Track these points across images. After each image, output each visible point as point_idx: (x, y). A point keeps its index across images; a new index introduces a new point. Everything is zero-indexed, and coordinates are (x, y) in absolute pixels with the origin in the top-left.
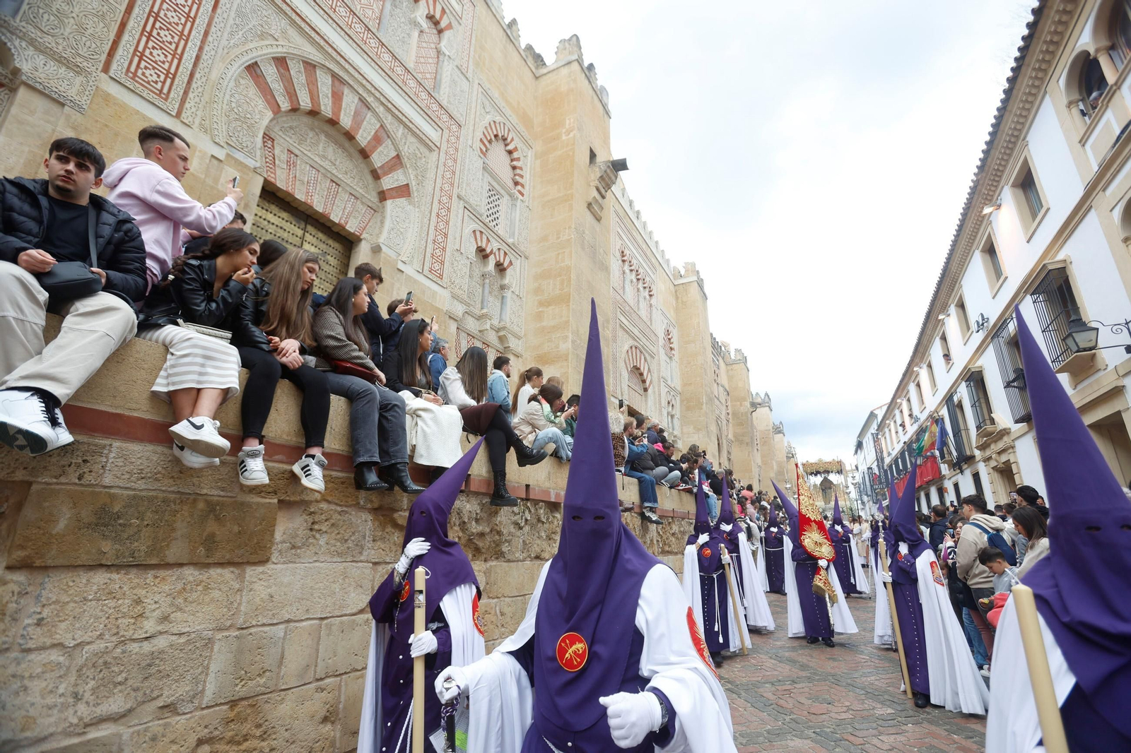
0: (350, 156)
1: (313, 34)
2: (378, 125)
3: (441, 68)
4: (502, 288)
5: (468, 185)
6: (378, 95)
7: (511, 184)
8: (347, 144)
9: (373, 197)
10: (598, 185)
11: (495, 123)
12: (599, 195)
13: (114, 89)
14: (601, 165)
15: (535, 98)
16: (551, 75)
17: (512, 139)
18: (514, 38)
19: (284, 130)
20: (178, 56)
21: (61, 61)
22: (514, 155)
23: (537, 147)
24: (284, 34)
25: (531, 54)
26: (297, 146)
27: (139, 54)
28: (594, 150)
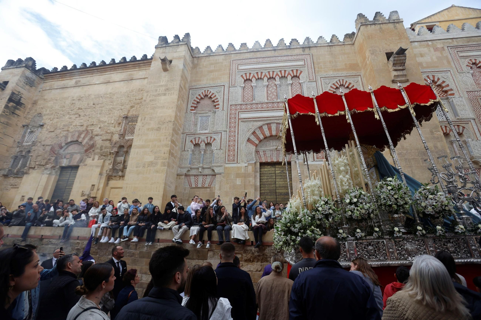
1: (259, 119)
3: (303, 88)
10: (395, 68)
11: (334, 84)
12: (398, 72)
13: (227, 166)
14: (392, 59)
15: (355, 53)
16: (356, 39)
17: (346, 82)
18: (334, 43)
19: (261, 147)
20: (234, 150)
21: (219, 166)
22: (350, 87)
23: (362, 73)
24: (253, 126)
25: (347, 38)
26: (265, 148)
27: (229, 156)
28: (390, 51)
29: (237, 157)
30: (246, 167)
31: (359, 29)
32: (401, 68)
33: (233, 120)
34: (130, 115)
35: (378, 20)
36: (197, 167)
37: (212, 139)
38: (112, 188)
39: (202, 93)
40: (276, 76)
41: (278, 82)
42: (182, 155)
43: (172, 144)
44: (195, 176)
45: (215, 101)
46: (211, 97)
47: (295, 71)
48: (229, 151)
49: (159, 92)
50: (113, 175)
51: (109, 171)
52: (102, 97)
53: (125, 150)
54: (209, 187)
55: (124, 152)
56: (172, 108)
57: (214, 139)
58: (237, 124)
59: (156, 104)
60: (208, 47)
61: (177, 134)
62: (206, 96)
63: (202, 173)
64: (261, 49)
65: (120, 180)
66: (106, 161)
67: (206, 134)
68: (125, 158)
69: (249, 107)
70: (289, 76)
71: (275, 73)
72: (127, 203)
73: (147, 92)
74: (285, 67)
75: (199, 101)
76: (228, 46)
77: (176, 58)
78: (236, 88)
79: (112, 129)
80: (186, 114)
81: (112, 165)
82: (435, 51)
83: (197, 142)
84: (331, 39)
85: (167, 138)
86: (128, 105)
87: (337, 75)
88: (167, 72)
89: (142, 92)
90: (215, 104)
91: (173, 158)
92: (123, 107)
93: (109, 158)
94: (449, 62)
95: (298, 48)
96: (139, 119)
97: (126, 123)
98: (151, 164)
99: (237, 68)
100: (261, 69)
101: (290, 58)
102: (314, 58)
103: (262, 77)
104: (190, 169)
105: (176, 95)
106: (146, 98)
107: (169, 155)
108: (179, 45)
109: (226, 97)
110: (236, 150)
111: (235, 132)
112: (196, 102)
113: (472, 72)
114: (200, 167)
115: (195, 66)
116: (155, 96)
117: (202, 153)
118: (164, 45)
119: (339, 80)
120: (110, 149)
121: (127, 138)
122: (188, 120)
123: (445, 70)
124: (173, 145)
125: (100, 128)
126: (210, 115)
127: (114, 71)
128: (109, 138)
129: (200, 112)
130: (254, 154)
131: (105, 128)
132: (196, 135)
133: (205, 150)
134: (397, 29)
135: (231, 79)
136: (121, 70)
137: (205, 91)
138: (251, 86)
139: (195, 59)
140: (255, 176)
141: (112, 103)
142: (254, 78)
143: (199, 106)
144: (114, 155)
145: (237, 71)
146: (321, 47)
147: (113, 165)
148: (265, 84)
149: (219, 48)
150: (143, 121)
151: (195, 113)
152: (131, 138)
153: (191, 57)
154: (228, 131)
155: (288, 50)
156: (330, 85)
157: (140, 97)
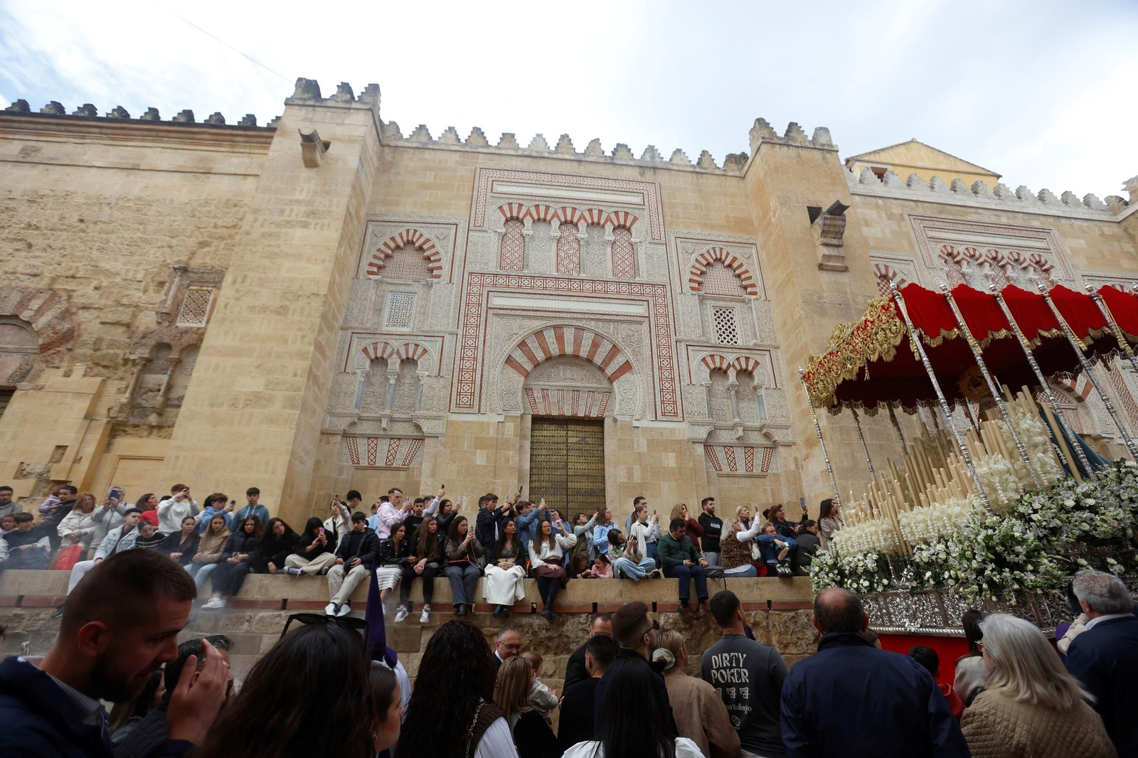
0: (582, 367)
1: (536, 314)
2: (593, 335)
3: (637, 255)
4: (755, 389)
5: (685, 326)
6: (587, 316)
7: (740, 291)
8: (577, 361)
9: (606, 384)
10: (824, 240)
11: (702, 255)
12: (830, 248)
13: (453, 417)
14: (819, 220)
15: (747, 196)
16: (751, 169)
17: (728, 254)
18: (705, 168)
19: (537, 379)
20: (473, 382)
21: (435, 418)
22: (735, 265)
23: (760, 240)
24: (520, 327)
25: (732, 162)
26: (547, 383)
27: (459, 394)
28: (815, 205)
29: (480, 398)
30: (500, 424)
31: (759, 149)
32: (835, 242)
33: (473, 310)
34: (195, 263)
35: (794, 139)
36: (376, 415)
37: (420, 350)
38: (122, 458)
39: (401, 235)
40: (579, 221)
41: (583, 233)
42: (337, 383)
43: (316, 353)
44: (369, 438)
45: (432, 259)
46: (421, 248)
47: (622, 215)
48: (460, 381)
49: (289, 216)
50: (131, 423)
51: (116, 408)
52: (109, 204)
53: (174, 355)
54: (405, 468)
55: (171, 361)
56: (323, 261)
57: (425, 351)
58: (483, 319)
59: (278, 246)
60: (422, 128)
61: (331, 328)
62: (410, 243)
63: (388, 433)
64: (549, 153)
65: (152, 437)
66: (110, 382)
67: (405, 337)
68: (171, 377)
69: (514, 282)
70: (609, 223)
71: (578, 214)
72: (190, 500)
73: (256, 211)
74: (600, 203)
75: (390, 252)
76: (472, 133)
77: (339, 140)
78: (485, 234)
79: (137, 296)
80: (356, 281)
81: (127, 395)
82: (889, 219)
83: (379, 355)
84: (700, 159)
85: (303, 337)
86: (190, 237)
87: (709, 238)
88: (315, 170)
89: (237, 208)
90: (431, 265)
91: (316, 388)
92: (174, 242)
93: (120, 373)
94: (911, 244)
95: (630, 166)
96: (228, 279)
97: (182, 285)
98: (255, 399)
99: (490, 187)
100: (546, 199)
101: (612, 184)
102: (665, 193)
103: (548, 218)
104: (356, 420)
105: (336, 230)
106: (252, 227)
107: (308, 379)
108: (350, 109)
109: (459, 253)
110: (478, 383)
111: (477, 337)
112: (382, 256)
113: (946, 269)
114: (384, 416)
115: (385, 167)
116: (278, 225)
117: (392, 382)
118: (311, 103)
119: (714, 248)
120: (128, 351)
121: (181, 324)
122: (359, 296)
123: (905, 258)
124: (319, 356)
125: (96, 288)
126: (415, 290)
127: (154, 141)
128: (125, 318)
129: (392, 281)
130: (520, 393)
131: (114, 290)
132: (378, 336)
133: (398, 376)
134: (827, 163)
135: (473, 212)
136: (175, 143)
137: (408, 231)
138: (522, 235)
139: (387, 150)
140: (521, 447)
141: (141, 227)
142: (528, 217)
143: (390, 265)
144: (139, 367)
145: (489, 194)
146: (678, 173)
147: (132, 394)
148: (555, 234)
149: (448, 134)
150: (238, 285)
151: (379, 282)
152: (194, 325)
153: (378, 143)
154: (460, 332)
155: (608, 167)
156: (694, 256)
157: (229, 221)
